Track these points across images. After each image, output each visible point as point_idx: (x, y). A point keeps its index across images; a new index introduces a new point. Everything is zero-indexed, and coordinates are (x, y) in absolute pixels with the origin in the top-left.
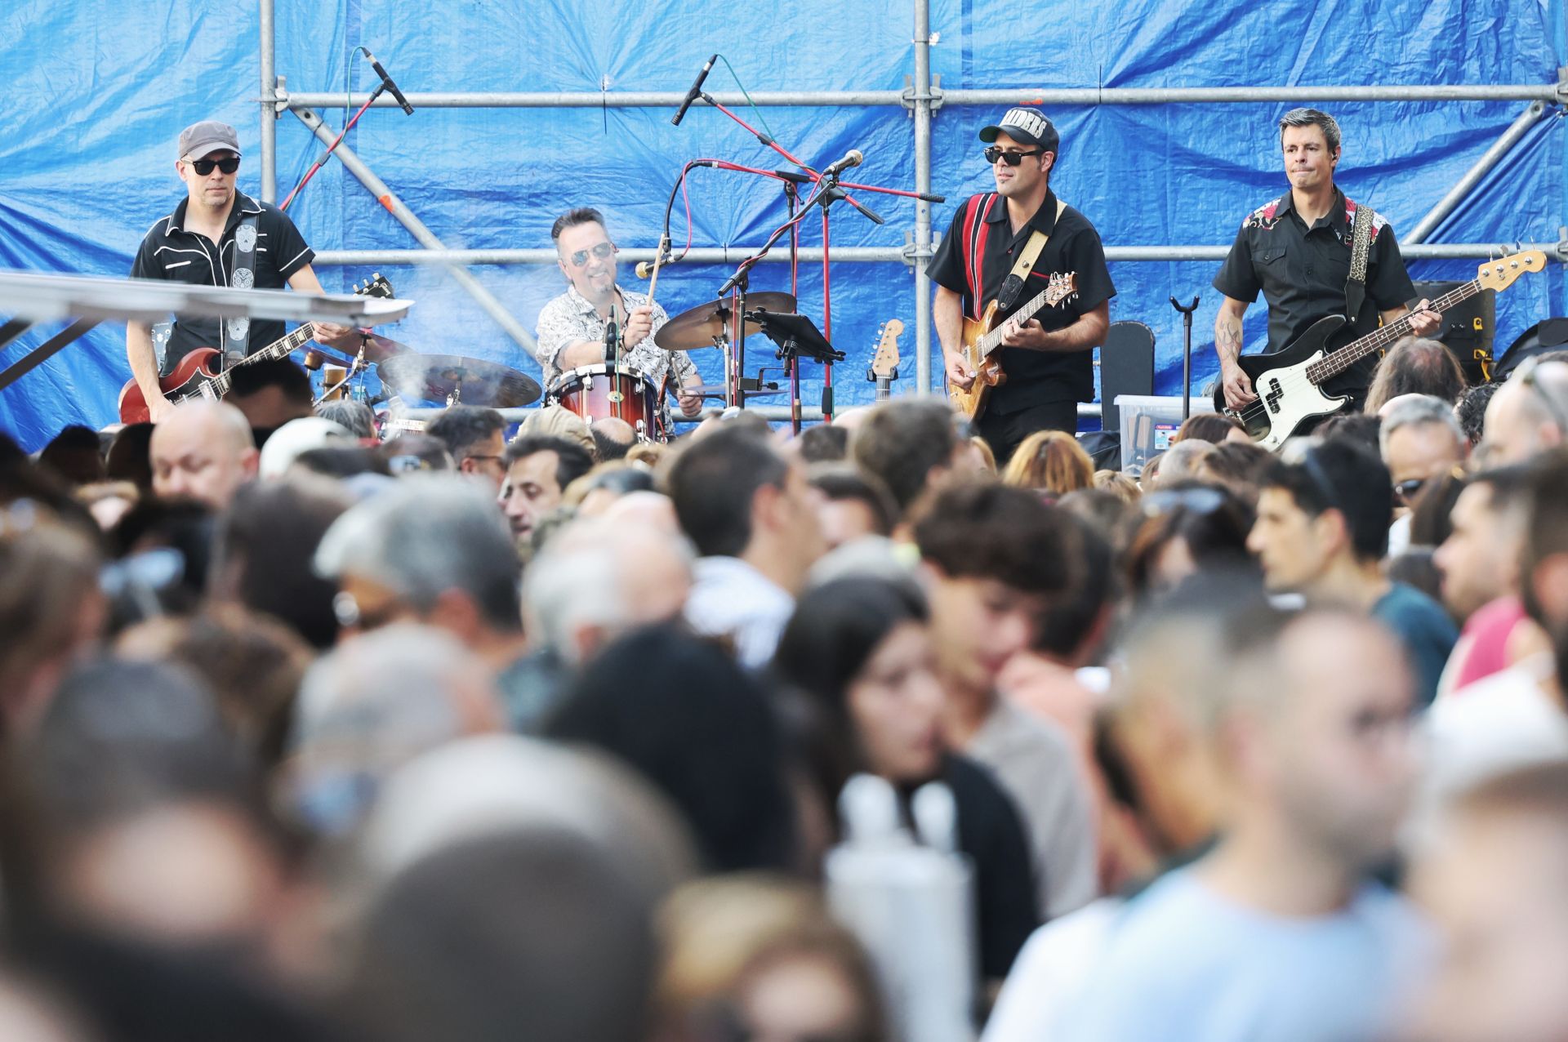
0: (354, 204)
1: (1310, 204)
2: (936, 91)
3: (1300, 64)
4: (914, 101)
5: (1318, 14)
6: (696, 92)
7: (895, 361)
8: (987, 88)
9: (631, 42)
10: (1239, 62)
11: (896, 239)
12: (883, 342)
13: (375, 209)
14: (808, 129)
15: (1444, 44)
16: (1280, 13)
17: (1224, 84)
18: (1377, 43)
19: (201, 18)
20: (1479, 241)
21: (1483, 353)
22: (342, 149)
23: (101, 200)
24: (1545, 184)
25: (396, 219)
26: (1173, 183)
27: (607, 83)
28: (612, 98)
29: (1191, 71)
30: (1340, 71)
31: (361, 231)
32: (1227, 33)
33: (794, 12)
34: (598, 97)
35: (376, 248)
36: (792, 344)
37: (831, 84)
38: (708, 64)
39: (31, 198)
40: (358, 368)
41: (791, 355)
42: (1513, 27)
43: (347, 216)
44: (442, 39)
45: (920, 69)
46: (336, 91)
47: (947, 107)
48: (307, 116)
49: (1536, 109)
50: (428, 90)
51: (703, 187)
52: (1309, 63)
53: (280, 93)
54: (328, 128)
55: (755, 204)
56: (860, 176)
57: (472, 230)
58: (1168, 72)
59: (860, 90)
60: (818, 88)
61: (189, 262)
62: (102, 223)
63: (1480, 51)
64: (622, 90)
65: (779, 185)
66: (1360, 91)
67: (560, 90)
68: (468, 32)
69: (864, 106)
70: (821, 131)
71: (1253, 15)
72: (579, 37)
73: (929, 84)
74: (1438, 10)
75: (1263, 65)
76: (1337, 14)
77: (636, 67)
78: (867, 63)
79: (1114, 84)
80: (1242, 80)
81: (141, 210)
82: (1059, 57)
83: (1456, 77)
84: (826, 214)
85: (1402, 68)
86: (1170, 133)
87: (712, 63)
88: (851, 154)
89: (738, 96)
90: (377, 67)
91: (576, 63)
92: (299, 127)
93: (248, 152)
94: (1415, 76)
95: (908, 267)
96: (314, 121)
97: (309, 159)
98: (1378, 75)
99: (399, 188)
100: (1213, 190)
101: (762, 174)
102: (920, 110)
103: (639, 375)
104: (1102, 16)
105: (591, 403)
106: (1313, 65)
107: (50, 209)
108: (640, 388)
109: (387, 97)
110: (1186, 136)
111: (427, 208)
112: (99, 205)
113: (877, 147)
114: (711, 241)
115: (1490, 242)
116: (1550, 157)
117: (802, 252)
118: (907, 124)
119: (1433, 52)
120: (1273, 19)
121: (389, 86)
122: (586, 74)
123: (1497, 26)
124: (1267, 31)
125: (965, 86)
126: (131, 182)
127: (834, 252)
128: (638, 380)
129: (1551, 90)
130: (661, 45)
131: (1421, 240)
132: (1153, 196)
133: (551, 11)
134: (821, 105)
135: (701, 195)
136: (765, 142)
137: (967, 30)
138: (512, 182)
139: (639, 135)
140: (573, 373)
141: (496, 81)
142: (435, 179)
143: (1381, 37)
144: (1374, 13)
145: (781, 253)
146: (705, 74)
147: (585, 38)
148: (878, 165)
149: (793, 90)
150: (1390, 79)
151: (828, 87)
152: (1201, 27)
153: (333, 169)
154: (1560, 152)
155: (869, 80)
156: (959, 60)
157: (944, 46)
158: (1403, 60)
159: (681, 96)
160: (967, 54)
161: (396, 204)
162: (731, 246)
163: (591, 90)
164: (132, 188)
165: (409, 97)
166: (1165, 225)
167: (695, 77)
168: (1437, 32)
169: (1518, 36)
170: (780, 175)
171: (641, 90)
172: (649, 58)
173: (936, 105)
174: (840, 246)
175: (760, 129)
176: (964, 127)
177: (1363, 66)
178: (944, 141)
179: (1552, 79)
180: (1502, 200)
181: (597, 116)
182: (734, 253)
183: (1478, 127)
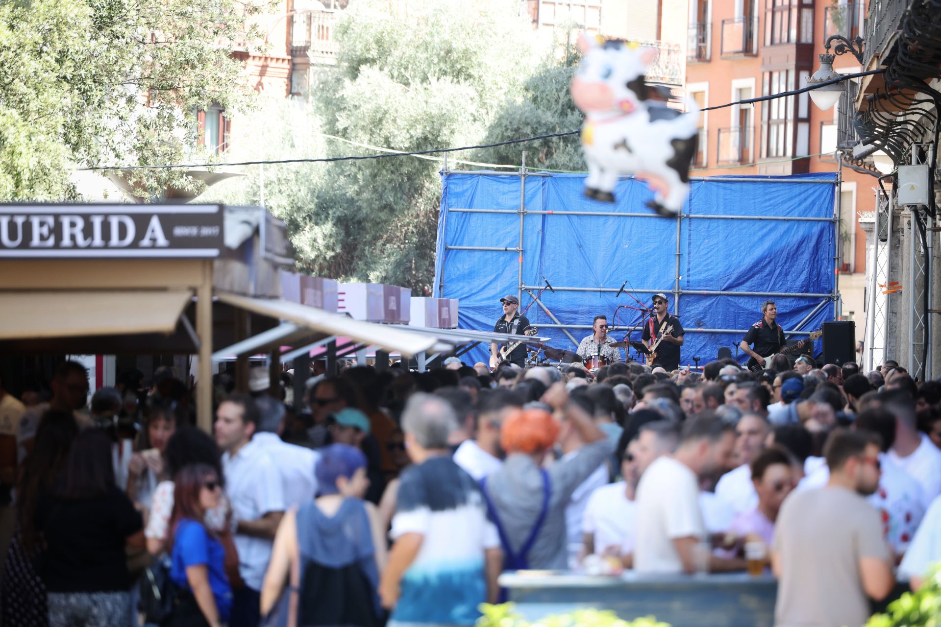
0: (540, 313)
2: (680, 290)
3: (770, 287)
4: (675, 293)
5: (774, 275)
6: (622, 290)
8: (693, 290)
9: (607, 276)
10: (755, 286)
13: (545, 314)
15: (805, 283)
16: (765, 274)
17: (751, 291)
18: (789, 283)
19: (505, 268)
20: (811, 331)
22: (538, 300)
25: (550, 317)
27: (601, 286)
28: (602, 289)
29: (743, 288)
30: (779, 289)
31: (541, 319)
32: (752, 279)
34: (599, 289)
35: (545, 324)
36: (640, 350)
37: (655, 287)
38: (625, 282)
42: (821, 280)
43: (538, 316)
44: (562, 274)
45: (677, 285)
46: (536, 286)
47: (683, 294)
48: (529, 292)
49: (826, 299)
50: (557, 286)
51: (624, 311)
53: (523, 286)
54: (534, 295)
55: (636, 316)
57: (567, 320)
58: (737, 288)
60: (652, 289)
61: (503, 327)
62: (479, 315)
63: (813, 285)
64: (605, 288)
65: (640, 313)
66: (784, 294)
67: (590, 287)
68: (568, 273)
71: (759, 275)
72: (595, 275)
73: (679, 288)
74: (803, 275)
75: (761, 287)
76: (779, 275)
77: (608, 282)
78: (664, 283)
79: (724, 290)
80: (756, 290)
81: (489, 313)
82: (711, 283)
83: (807, 291)
85: (794, 289)
86: (737, 302)
89: (632, 290)
90: (546, 281)
91: (594, 281)
92: (528, 294)
94: (797, 291)
96: (531, 293)
97: (530, 302)
98: (789, 290)
99: (551, 309)
101: (638, 309)
102: (676, 295)
104: (721, 274)
105: (594, 362)
106: (773, 287)
107: (467, 312)
109: (548, 288)
110: (741, 303)
111: (557, 314)
112: (479, 311)
114: (623, 324)
116: (829, 311)
118: (673, 298)
119: (802, 285)
120: (763, 276)
121: (549, 286)
122: (597, 285)
123: (818, 279)
124: (762, 279)
125: (688, 289)
128: (606, 357)
129: (830, 295)
130: (614, 277)
131: (797, 330)
133: (588, 268)
135: (623, 313)
136: (638, 302)
137: (688, 276)
138: (577, 309)
139: (609, 299)
140: (590, 355)
141: (575, 285)
142: (559, 307)
143: (790, 281)
146: (625, 285)
149: (646, 289)
150: (791, 291)
151: (655, 289)
152: (745, 278)
153: (535, 305)
154: (831, 310)
155: (665, 287)
156: (686, 283)
157: (683, 279)
158: (794, 287)
159: (619, 290)
161: (550, 313)
162: (630, 326)
163: (597, 287)
165: (553, 288)
167: (622, 285)
168: (803, 280)
169: (822, 282)
170: (641, 310)
171: (609, 288)
172: (612, 280)
173: (680, 294)
175: (637, 299)
176: (687, 299)
177: (784, 287)
178: (682, 303)
179: (830, 292)
180: (817, 321)
181: (599, 294)
182: (630, 328)
183: (812, 304)
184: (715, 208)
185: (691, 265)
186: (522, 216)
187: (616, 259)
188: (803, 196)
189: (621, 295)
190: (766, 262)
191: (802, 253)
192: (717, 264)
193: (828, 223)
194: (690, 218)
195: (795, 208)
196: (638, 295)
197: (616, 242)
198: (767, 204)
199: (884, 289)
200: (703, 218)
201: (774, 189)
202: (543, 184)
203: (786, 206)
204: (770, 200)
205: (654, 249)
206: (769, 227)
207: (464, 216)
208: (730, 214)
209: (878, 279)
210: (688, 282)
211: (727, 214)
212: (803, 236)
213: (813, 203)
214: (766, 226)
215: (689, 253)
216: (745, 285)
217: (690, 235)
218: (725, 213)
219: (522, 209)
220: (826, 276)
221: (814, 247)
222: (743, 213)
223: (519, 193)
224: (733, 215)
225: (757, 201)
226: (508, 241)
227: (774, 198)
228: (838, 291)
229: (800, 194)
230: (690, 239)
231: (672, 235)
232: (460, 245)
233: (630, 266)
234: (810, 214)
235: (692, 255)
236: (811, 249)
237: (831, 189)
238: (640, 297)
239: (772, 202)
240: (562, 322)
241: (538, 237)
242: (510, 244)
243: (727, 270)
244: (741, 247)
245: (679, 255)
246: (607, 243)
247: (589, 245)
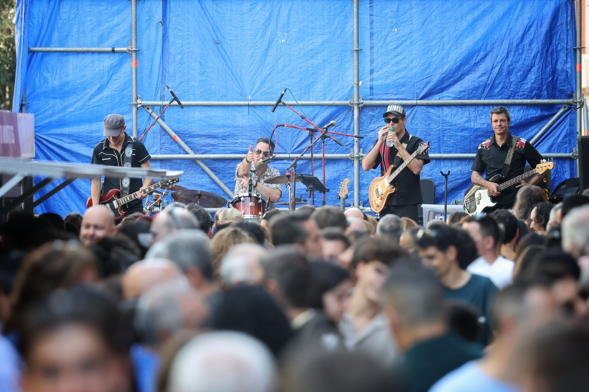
0: (164, 139)
2: (361, 101)
3: (486, 92)
4: (354, 104)
5: (492, 75)
6: (280, 101)
7: (347, 192)
8: (378, 100)
9: (258, 84)
10: (465, 91)
11: (347, 151)
12: (343, 186)
13: (171, 140)
14: (318, 114)
15: (535, 85)
16: (479, 75)
17: (460, 99)
18: (512, 85)
19: (111, 76)
20: (545, 152)
22: (160, 120)
23: (78, 137)
24: (569, 133)
25: (178, 144)
26: (442, 133)
27: (249, 98)
28: (251, 103)
29: (448, 94)
30: (499, 95)
31: (166, 148)
32: (460, 82)
34: (246, 103)
35: (171, 154)
36: (312, 186)
37: (325, 98)
38: (284, 92)
40: (165, 194)
41: (311, 190)
42: (557, 79)
43: (162, 143)
44: (193, 83)
45: (355, 93)
46: (158, 101)
47: (365, 106)
48: (148, 109)
49: (565, 107)
50: (188, 100)
51: (282, 133)
53: (139, 101)
54: (155, 113)
55: (299, 139)
56: (335, 129)
57: (203, 148)
58: (440, 95)
59: (335, 101)
60: (321, 100)
61: (110, 159)
62: (78, 145)
63: (547, 88)
64: (255, 100)
65: (307, 133)
66: (505, 101)
67: (233, 100)
68: (202, 81)
69: (337, 106)
70: (322, 114)
71: (470, 76)
72: (240, 82)
73: (359, 98)
74: (533, 73)
75: (473, 92)
76: (499, 75)
77: (259, 93)
78: (337, 92)
79: (422, 99)
80: (466, 97)
82: (403, 89)
83: (539, 97)
84: (324, 142)
85: (521, 93)
86: (441, 115)
87: (285, 91)
88: (332, 122)
89: (294, 102)
90: (172, 92)
91: (239, 91)
92: (145, 113)
93: (128, 121)
94: (525, 96)
95: (351, 161)
96: (150, 111)
97: (149, 123)
98: (512, 96)
99: (179, 133)
101: (303, 129)
102: (356, 107)
103: (260, 197)
104: (417, 76)
105: (244, 206)
106: (490, 92)
107: (61, 140)
108: (260, 201)
109: (175, 103)
110: (446, 116)
111: (188, 140)
112: (77, 139)
113: (341, 120)
114: (284, 151)
115: (549, 153)
116: (570, 124)
117: (315, 155)
118: (351, 112)
119: (531, 88)
120: (476, 77)
121: (175, 99)
122: (243, 95)
123: (553, 79)
124: (474, 81)
125: (371, 99)
127: (326, 155)
128: (259, 199)
129: (570, 101)
130: (268, 85)
132: (435, 137)
133: (230, 74)
134: (322, 105)
135: (281, 136)
136: (303, 118)
137: (372, 80)
138: (216, 132)
139: (261, 116)
140: (237, 196)
142: (190, 130)
143: (514, 83)
144: (511, 75)
145: (308, 155)
146: (283, 95)
147: (242, 83)
148: (342, 126)
149: (313, 100)
150: (516, 97)
152: (452, 80)
153: (156, 127)
154: (573, 122)
155: (338, 97)
156: (369, 90)
157: (364, 85)
158: (521, 91)
159: (274, 102)
161: (178, 138)
162: (291, 153)
163: (244, 100)
164: (89, 133)
165: (182, 103)
166: (440, 147)
167: (279, 96)
168: (533, 81)
169: (558, 82)
170: (308, 129)
171: (261, 100)
172: (264, 89)
173: (361, 106)
174: (328, 153)
175: (301, 114)
176: (371, 113)
177: (507, 93)
178: (364, 118)
179: (570, 96)
180: (553, 138)
181: (246, 109)
182: (294, 155)
183: (546, 113)
185: (375, 64)
187: (268, 60)
189: (278, 109)
190: (479, 56)
191: (530, 43)
192: (412, 61)
205: (323, 44)
207: (52, 4)
210: (372, 88)
212: (530, 18)
215: (372, 48)
216: (451, 90)
217: (372, 22)
220: (564, 74)
221: (546, 33)
226: (115, 37)
228: (581, 95)
230: (372, 28)
231: (346, 23)
232: (46, 46)
233: (288, 68)
235: (375, 50)
236: (542, 37)
240: (196, 151)
241: (157, 31)
242: (118, 43)
243: (426, 69)
244: (444, 37)
245: (358, 51)
246: (255, 37)
247: (231, 40)
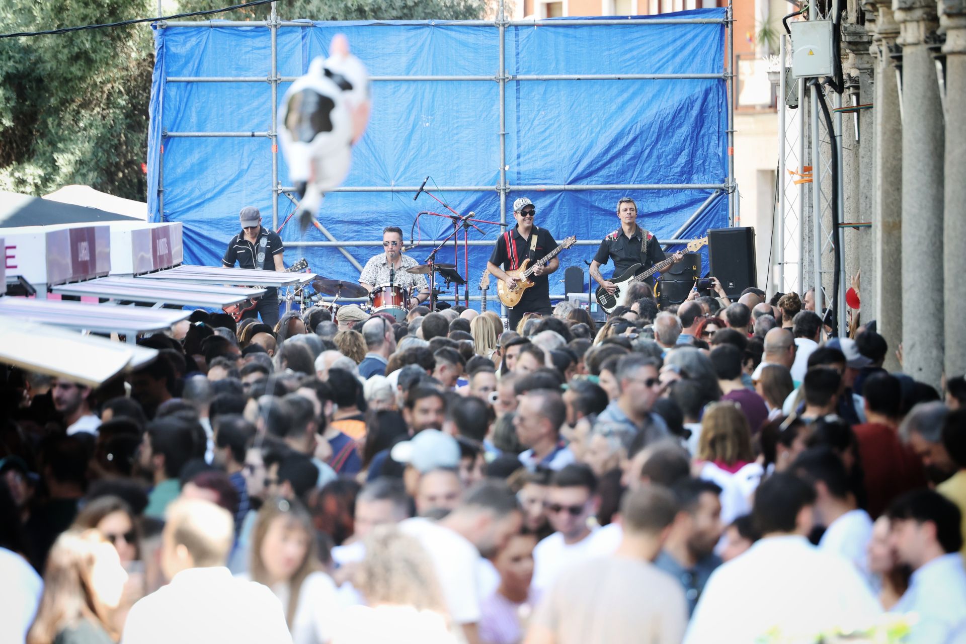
1: (629, 230)
2: (508, 186)
3: (634, 177)
4: (500, 189)
5: (641, 158)
6: (422, 188)
7: (488, 283)
8: (525, 185)
9: (402, 169)
10: (613, 175)
14: (463, 200)
15: (685, 169)
16: (628, 158)
17: (608, 183)
18: (661, 169)
19: (252, 161)
21: (696, 278)
23: (217, 224)
24: (720, 218)
25: (320, 231)
26: (591, 218)
27: (393, 183)
28: (395, 188)
29: (597, 179)
30: (648, 179)
31: (308, 235)
32: (609, 166)
33: (458, 158)
34: (390, 188)
35: (313, 241)
36: (449, 278)
37: (471, 183)
39: (193, 224)
41: (449, 282)
45: (502, 178)
47: (512, 192)
48: (289, 195)
49: (717, 192)
51: (426, 220)
52: (638, 175)
53: (280, 187)
55: (445, 225)
57: (346, 234)
58: (589, 179)
59: (481, 186)
60: (466, 185)
61: (244, 251)
62: (218, 232)
63: (698, 172)
64: (398, 186)
66: (655, 186)
67: (377, 186)
69: (483, 191)
70: (468, 200)
71: (619, 159)
72: (383, 167)
73: (505, 183)
74: (683, 157)
75: (622, 177)
76: (648, 159)
77: (403, 178)
78: (483, 176)
79: (569, 184)
80: (615, 181)
81: (231, 228)
82: (551, 174)
83: (688, 181)
84: (466, 231)
85: (670, 177)
86: (590, 200)
87: (428, 178)
88: (471, 213)
91: (383, 177)
92: (286, 199)
93: (268, 207)
94: (675, 180)
96: (291, 197)
97: (290, 210)
98: (662, 180)
99: (321, 220)
100: (605, 220)
101: (446, 217)
102: (502, 193)
103: (401, 286)
104: (566, 160)
105: (385, 297)
106: (639, 177)
107: (200, 227)
110: (595, 201)
111: (330, 227)
112: (217, 226)
113: (487, 205)
114: (429, 238)
116: (722, 209)
117: (459, 242)
118: (498, 197)
119: (681, 172)
120: (625, 161)
122: (386, 181)
123: (704, 163)
124: (623, 165)
125: (518, 184)
126: (228, 218)
128: (401, 288)
129: (722, 185)
130: (412, 170)
131: (677, 238)
132: (584, 222)
133: (373, 158)
134: (467, 191)
135: (426, 222)
136: (446, 205)
137: (519, 164)
138: (360, 218)
139: (405, 201)
140: (379, 286)
141: (355, 182)
142: (332, 217)
143: (663, 166)
144: (660, 159)
145: (452, 242)
146: (426, 181)
147: (385, 168)
149: (458, 186)
150: (666, 182)
151: (470, 185)
152: (600, 163)
154: (725, 208)
155: (484, 182)
156: (516, 175)
157: (511, 170)
158: (670, 175)
159: (418, 188)
160: (519, 173)
161: (320, 225)
162: (436, 240)
163: (387, 186)
164: (228, 220)
166: (588, 232)
167: (423, 181)
168: (682, 165)
170: (451, 217)
171: (405, 186)
172: (407, 175)
173: (507, 191)
174: (474, 240)
175: (444, 201)
177: (657, 177)
179: (723, 181)
180: (704, 224)
181: (389, 195)
182: (437, 242)
183: (697, 198)
184: (553, 65)
185: (522, 148)
186: (274, 84)
187: (412, 143)
188: (679, 43)
189: (422, 195)
190: (629, 140)
191: (680, 126)
192: (560, 145)
193: (716, 82)
194: (518, 81)
195: (667, 61)
196: (445, 194)
197: (412, 118)
198: (628, 56)
199: (797, 177)
200: (537, 80)
201: (636, 35)
202: (303, 38)
203: (655, 59)
204: (631, 50)
206: (631, 90)
207: (189, 87)
208: (576, 73)
209: (787, 163)
211: (570, 73)
212: (681, 101)
213: (694, 53)
214: (628, 87)
215: (518, 132)
216: (600, 174)
217: (518, 106)
218: (568, 72)
219: (273, 75)
220: (716, 158)
221: (697, 116)
222: (594, 70)
223: (267, 51)
224: (580, 74)
225: (613, 52)
226: (254, 122)
227: (638, 47)
228: (733, 180)
229: (675, 40)
230: (518, 111)
231: (492, 106)
232: (184, 130)
233: (433, 153)
234: (690, 69)
235: (522, 133)
236: (692, 119)
237: (719, 31)
238: (448, 199)
239: (635, 53)
240: (338, 238)
242: (259, 126)
243: (574, 154)
244: (591, 121)
245: (504, 135)
246: (399, 121)
247: (374, 124)
